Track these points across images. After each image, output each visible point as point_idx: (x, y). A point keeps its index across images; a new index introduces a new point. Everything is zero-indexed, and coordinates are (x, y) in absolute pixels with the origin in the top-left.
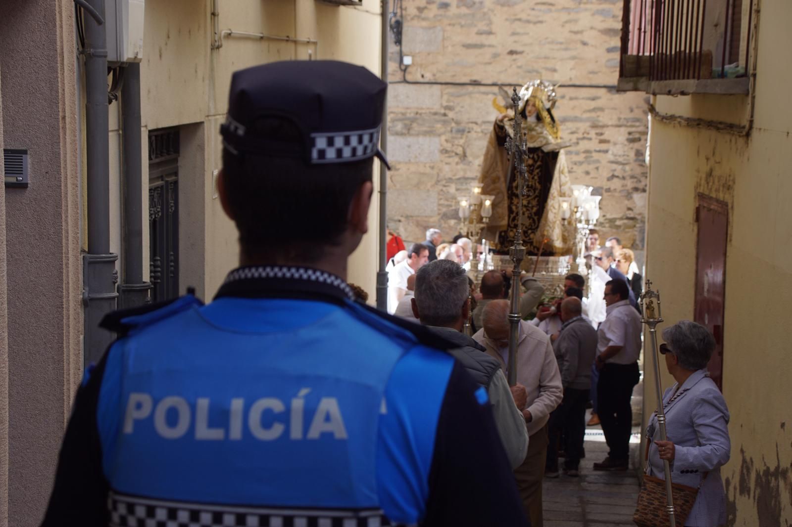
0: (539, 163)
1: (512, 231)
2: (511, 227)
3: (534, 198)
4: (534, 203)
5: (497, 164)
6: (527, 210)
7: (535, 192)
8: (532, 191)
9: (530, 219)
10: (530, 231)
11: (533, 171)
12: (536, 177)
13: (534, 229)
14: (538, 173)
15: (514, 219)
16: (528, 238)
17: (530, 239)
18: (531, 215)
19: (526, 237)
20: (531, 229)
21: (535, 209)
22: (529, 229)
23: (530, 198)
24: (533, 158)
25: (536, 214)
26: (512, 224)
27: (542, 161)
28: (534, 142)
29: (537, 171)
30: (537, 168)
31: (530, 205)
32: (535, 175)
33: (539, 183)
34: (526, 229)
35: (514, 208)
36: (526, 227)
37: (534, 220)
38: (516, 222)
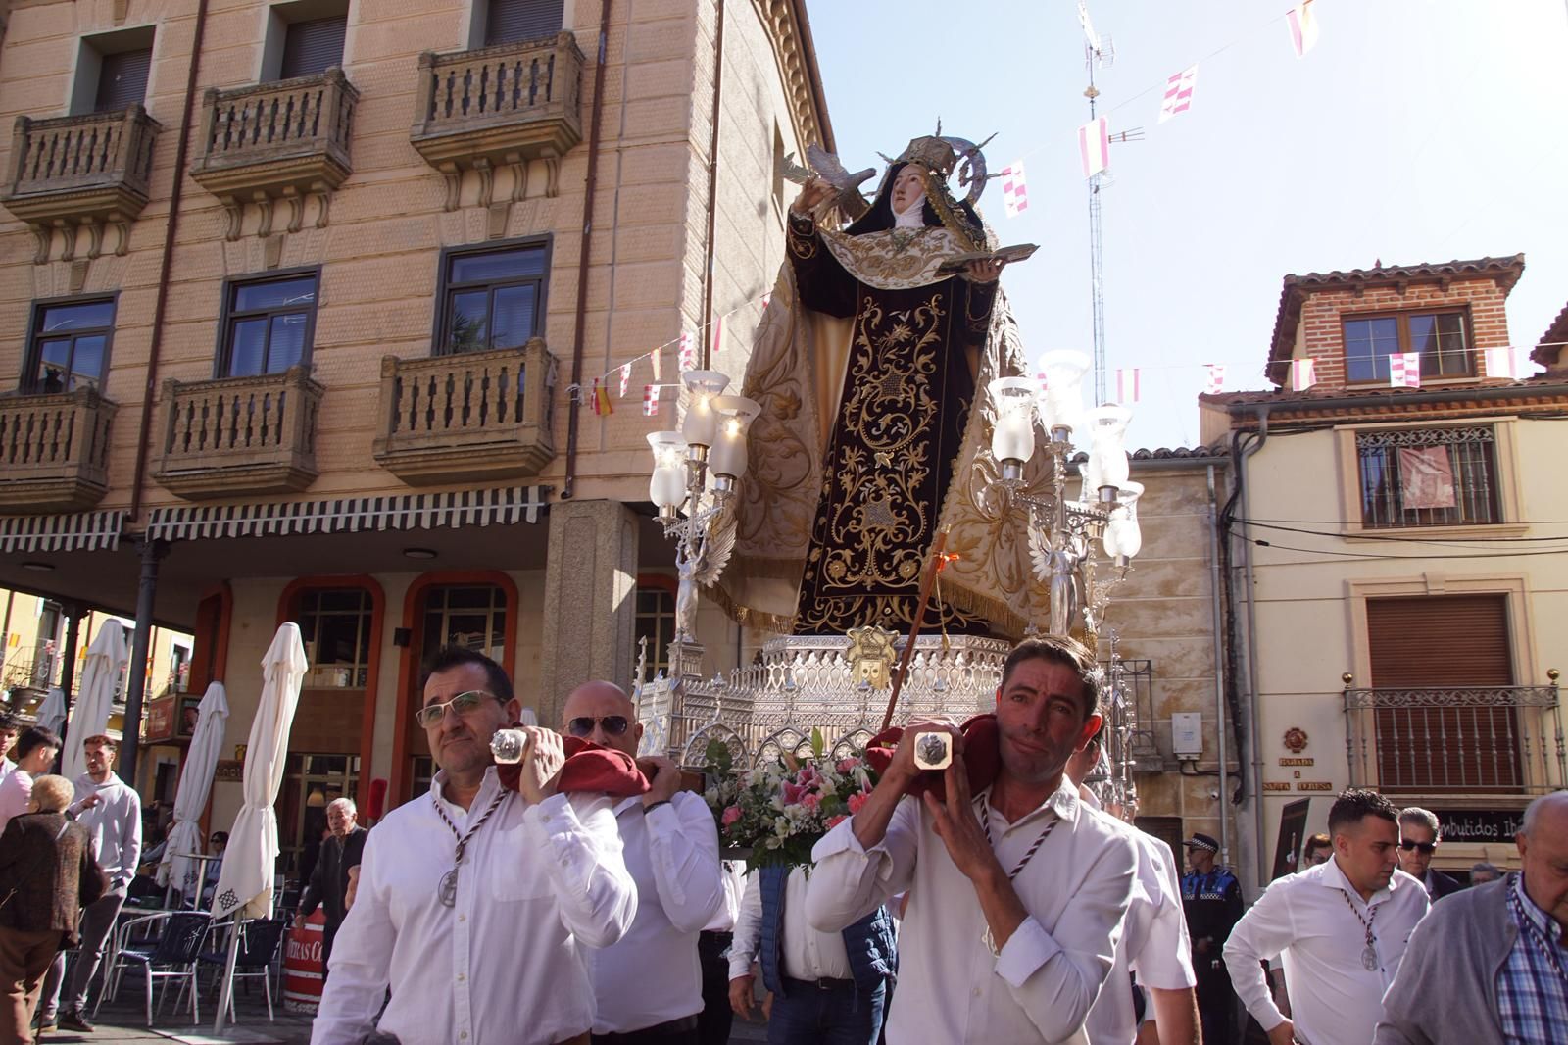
0: (930, 337)
1: (838, 557)
2: (836, 546)
3: (916, 443)
4: (915, 458)
5: (795, 353)
6: (891, 482)
7: (916, 425)
8: (908, 420)
9: (899, 514)
10: (899, 554)
11: (909, 358)
12: (920, 378)
13: (914, 546)
14: (926, 366)
15: (846, 516)
16: (892, 578)
17: (900, 580)
18: (905, 499)
19: (886, 574)
20: (903, 545)
21: (916, 478)
22: (896, 547)
23: (898, 445)
24: (911, 323)
25: (918, 494)
26: (838, 532)
27: (936, 331)
28: (913, 276)
29: (923, 359)
30: (924, 351)
31: (901, 467)
32: (917, 372)
33: (930, 394)
34: (883, 548)
35: (846, 479)
36: (885, 541)
37: (913, 516)
38: (851, 526)
